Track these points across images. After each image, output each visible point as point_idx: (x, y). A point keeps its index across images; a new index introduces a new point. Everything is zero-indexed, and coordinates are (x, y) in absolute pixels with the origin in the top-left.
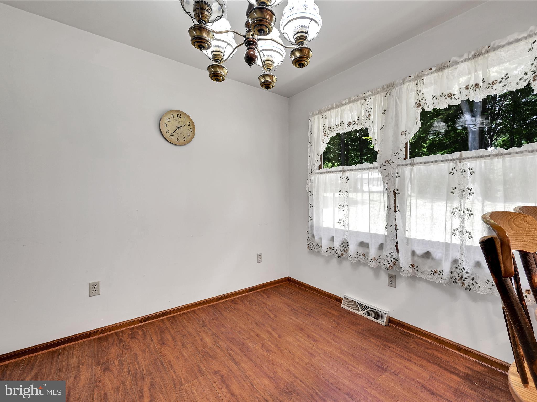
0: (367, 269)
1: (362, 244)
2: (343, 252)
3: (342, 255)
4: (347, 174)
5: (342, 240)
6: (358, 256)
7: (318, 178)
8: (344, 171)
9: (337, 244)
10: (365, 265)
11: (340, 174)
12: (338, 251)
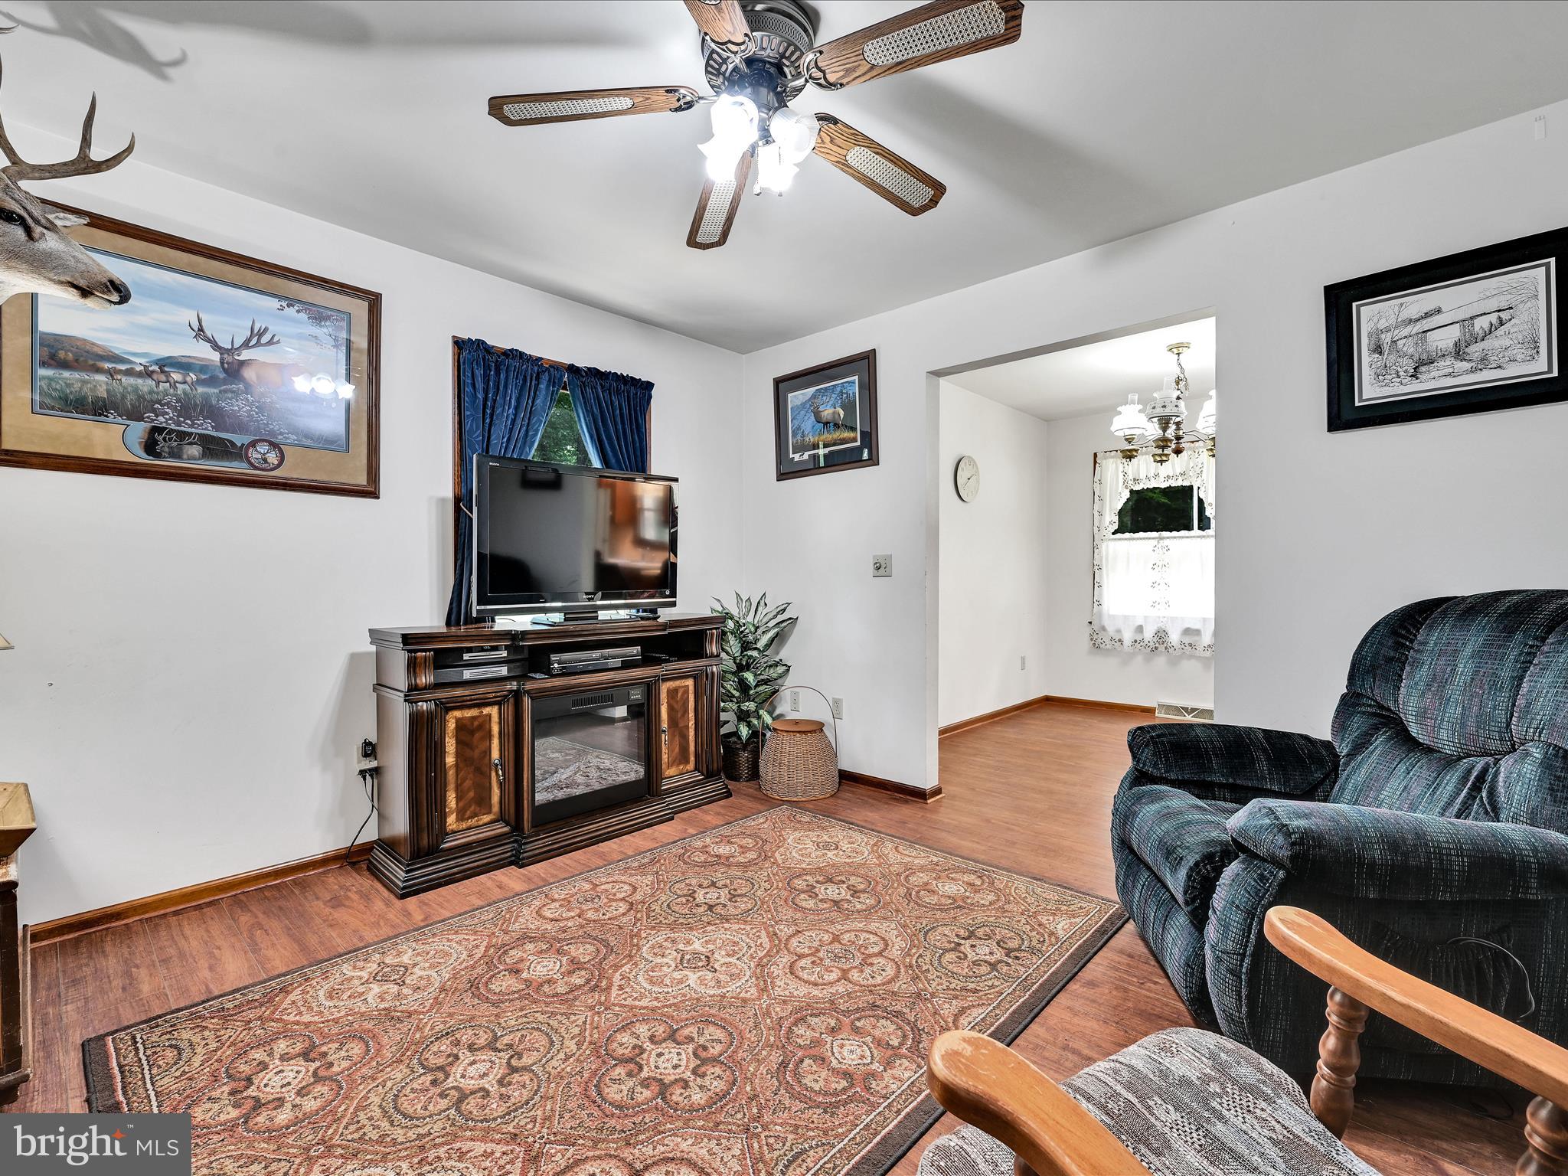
0: (1193, 662)
1: (1187, 631)
2: (1157, 645)
3: (1156, 648)
4: (1166, 542)
5: (1156, 628)
6: (1183, 646)
7: (1107, 546)
8: (1161, 538)
9: (1149, 634)
10: (1191, 657)
11: (1155, 542)
12: (1152, 644)
